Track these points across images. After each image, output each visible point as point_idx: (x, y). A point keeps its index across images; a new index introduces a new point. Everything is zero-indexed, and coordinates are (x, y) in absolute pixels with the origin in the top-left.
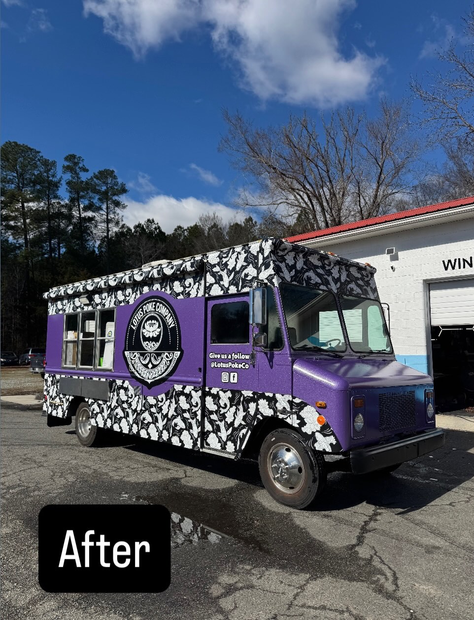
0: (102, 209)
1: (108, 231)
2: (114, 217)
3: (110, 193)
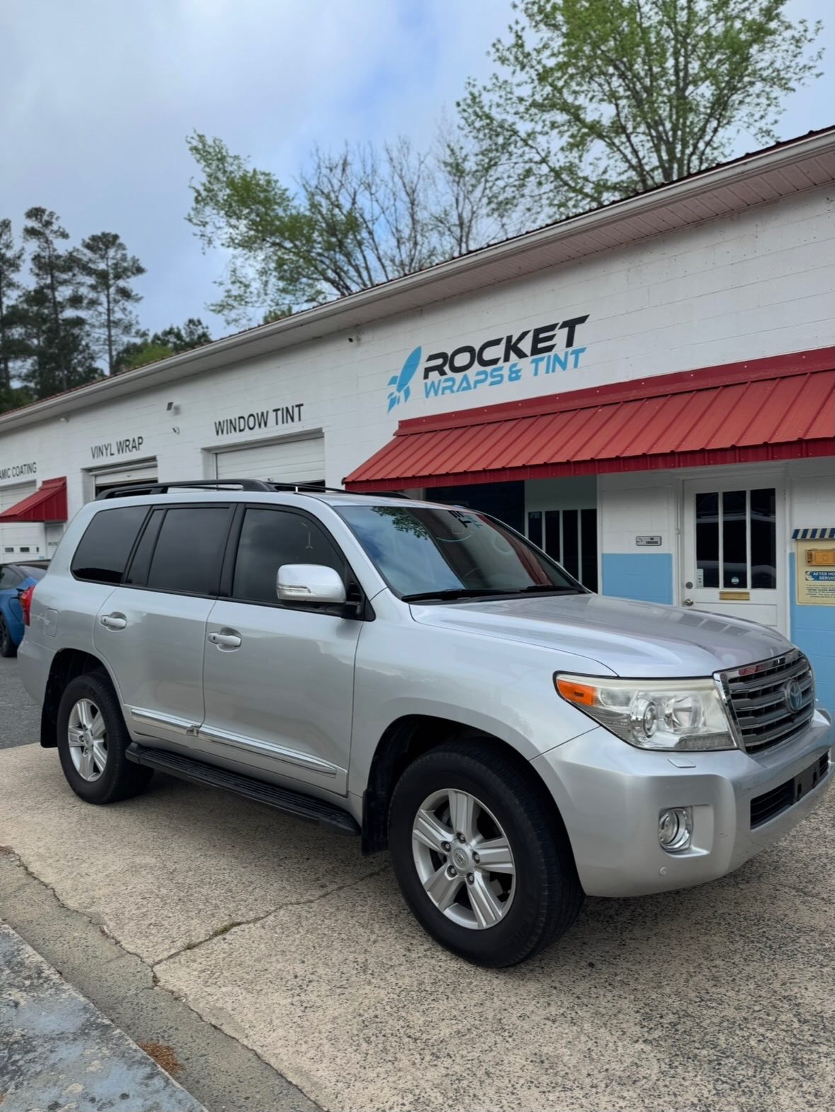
1: (110, 341)
2: (123, 317)
3: (111, 276)
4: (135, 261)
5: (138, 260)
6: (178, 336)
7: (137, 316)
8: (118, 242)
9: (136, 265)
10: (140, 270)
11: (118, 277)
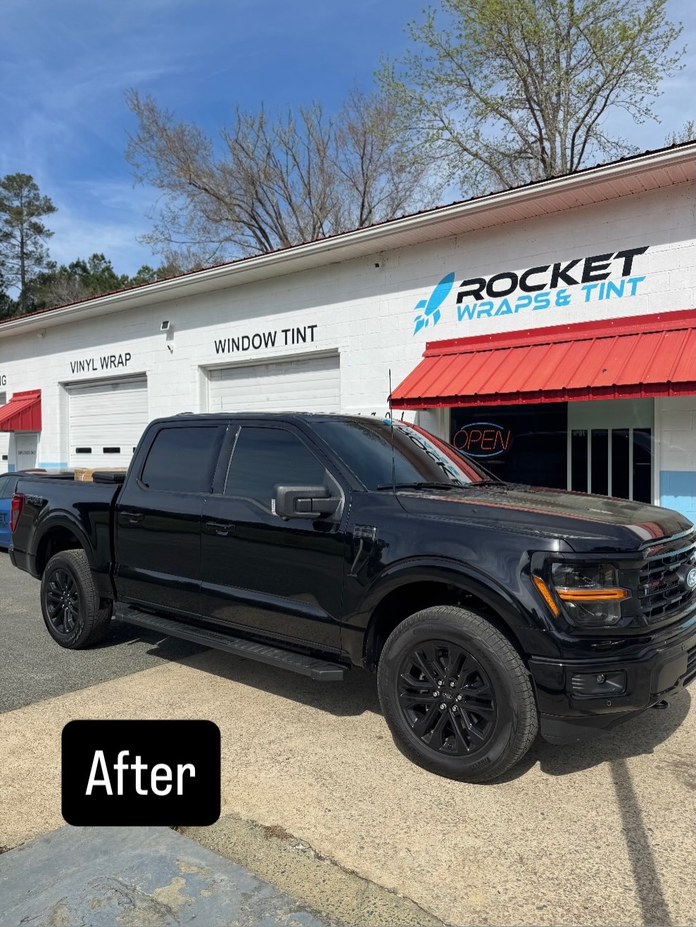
0: (14, 237)
1: (23, 271)
2: (35, 250)
3: (25, 213)
4: (47, 200)
5: (50, 200)
6: (84, 269)
7: (48, 249)
8: (31, 183)
9: (48, 204)
10: (50, 209)
11: (32, 214)
